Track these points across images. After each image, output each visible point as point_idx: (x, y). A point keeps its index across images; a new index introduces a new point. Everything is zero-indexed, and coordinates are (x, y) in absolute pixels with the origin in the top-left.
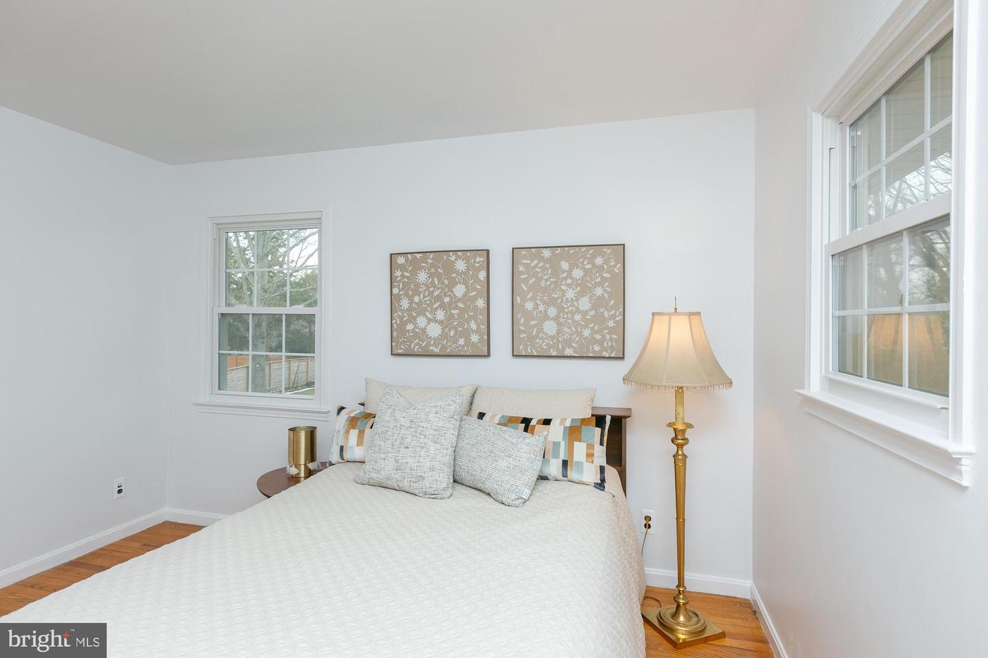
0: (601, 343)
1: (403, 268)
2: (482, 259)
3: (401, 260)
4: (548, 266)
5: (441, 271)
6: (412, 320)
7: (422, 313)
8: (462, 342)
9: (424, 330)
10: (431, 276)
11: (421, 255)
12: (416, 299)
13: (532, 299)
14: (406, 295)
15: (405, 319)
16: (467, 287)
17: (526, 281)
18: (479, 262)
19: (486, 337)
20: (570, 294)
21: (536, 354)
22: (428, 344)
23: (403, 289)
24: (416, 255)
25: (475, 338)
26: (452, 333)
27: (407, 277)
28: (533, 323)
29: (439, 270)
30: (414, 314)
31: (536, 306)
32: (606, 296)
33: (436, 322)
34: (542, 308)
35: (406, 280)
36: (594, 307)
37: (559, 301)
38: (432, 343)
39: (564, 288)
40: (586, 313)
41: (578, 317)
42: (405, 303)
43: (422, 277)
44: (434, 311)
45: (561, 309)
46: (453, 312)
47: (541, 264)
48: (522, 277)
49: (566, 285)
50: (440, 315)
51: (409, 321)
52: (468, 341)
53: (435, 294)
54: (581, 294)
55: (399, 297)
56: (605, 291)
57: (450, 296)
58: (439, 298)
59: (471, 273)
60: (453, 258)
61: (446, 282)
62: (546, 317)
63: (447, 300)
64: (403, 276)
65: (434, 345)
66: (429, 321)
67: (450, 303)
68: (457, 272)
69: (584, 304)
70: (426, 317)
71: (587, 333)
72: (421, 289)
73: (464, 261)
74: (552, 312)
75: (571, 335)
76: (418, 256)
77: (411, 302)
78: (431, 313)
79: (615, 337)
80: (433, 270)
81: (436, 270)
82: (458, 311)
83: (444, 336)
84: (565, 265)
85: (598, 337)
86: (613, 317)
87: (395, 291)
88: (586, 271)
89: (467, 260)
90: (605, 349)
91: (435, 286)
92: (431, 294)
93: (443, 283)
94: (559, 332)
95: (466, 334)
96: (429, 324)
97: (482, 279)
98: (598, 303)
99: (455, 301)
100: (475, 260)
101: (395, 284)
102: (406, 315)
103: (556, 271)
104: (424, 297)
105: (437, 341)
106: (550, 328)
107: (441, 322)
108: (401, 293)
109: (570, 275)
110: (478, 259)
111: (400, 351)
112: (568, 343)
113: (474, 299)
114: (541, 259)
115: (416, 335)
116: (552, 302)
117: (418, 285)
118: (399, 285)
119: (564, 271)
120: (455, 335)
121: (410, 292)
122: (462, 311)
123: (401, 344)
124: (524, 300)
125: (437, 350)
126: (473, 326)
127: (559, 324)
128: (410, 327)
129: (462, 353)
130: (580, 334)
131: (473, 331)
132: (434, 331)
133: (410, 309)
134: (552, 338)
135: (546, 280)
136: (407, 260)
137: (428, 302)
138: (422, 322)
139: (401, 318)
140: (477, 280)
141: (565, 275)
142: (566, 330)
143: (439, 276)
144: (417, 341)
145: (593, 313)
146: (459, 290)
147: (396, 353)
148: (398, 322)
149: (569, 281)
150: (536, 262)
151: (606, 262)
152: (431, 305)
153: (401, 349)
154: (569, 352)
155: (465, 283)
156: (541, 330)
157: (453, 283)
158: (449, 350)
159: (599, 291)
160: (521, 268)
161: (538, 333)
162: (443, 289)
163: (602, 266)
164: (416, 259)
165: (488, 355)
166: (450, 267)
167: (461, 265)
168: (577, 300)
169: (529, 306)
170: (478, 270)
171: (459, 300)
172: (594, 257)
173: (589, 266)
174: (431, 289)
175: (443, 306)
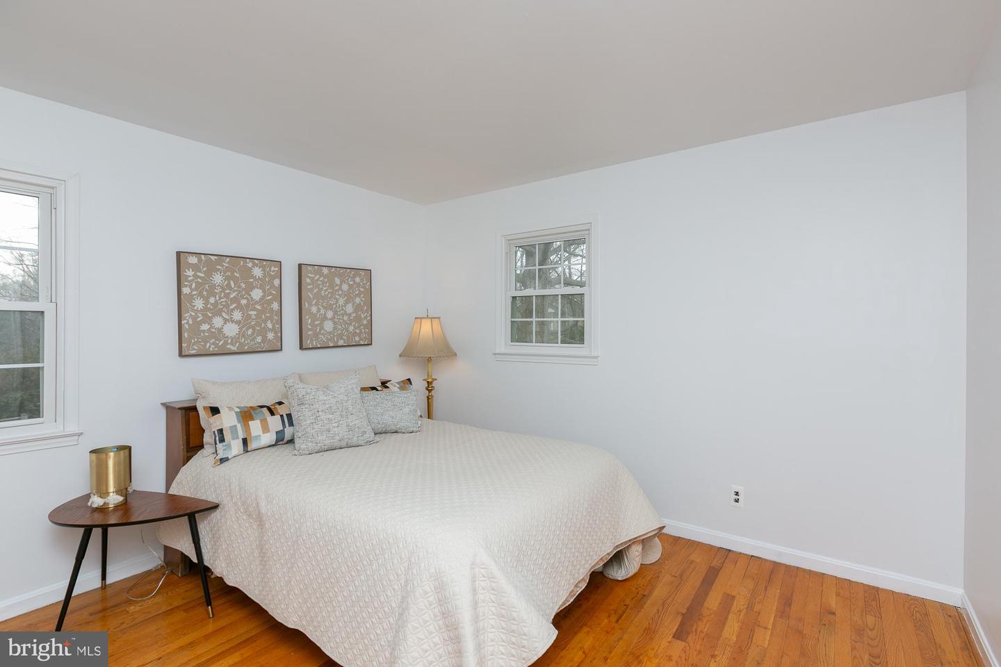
0: (359, 335)
1: (195, 268)
2: (277, 269)
3: (193, 260)
4: (326, 280)
5: (238, 276)
6: (208, 320)
7: (219, 313)
8: (259, 339)
9: (220, 330)
10: (227, 278)
11: (216, 257)
12: (212, 300)
13: (316, 304)
14: (200, 295)
15: (198, 320)
16: (264, 291)
17: (311, 290)
18: (274, 271)
19: (279, 335)
20: (341, 301)
21: (319, 346)
22: (226, 343)
23: (196, 289)
24: (211, 256)
25: (270, 336)
26: (250, 332)
27: (200, 278)
28: (317, 323)
29: (236, 274)
30: (210, 315)
31: (319, 310)
32: (362, 303)
33: (233, 322)
34: (322, 311)
35: (199, 280)
36: (356, 311)
37: (334, 306)
38: (229, 341)
39: (337, 297)
40: (350, 315)
41: (346, 318)
42: (199, 304)
43: (218, 279)
44: (231, 312)
45: (335, 313)
46: (251, 313)
47: (321, 279)
48: (309, 287)
49: (339, 295)
50: (237, 315)
51: (203, 322)
52: (265, 339)
53: (232, 296)
54: (347, 302)
55: (191, 297)
56: (361, 300)
57: (247, 298)
58: (235, 300)
59: (267, 279)
60: (250, 265)
61: (243, 285)
62: (325, 318)
63: (244, 302)
64: (195, 276)
65: (232, 344)
66: (226, 321)
67: (247, 305)
68: (254, 277)
69: (349, 308)
70: (223, 317)
71: (351, 328)
72: (216, 291)
73: (261, 269)
74: (330, 314)
75: (342, 330)
76: (213, 258)
77: (206, 303)
78: (227, 314)
79: (367, 331)
80: (228, 274)
81: (232, 273)
82: (255, 313)
83: (241, 334)
84: (337, 281)
85: (358, 331)
86: (366, 317)
87: (186, 290)
88: (349, 285)
89: (263, 268)
90: (361, 339)
91: (230, 288)
92: (227, 296)
93: (239, 287)
94: (335, 328)
95: (263, 333)
96: (226, 324)
97: (277, 286)
98: (358, 308)
99: (251, 304)
100: (270, 268)
101: (186, 283)
102: (200, 315)
103: (332, 285)
104: (220, 298)
105: (234, 340)
106: (328, 326)
107: (238, 322)
108: (194, 293)
109: (340, 289)
110: (273, 269)
111: (193, 352)
112: (340, 336)
113: (270, 302)
114: (321, 275)
115: (212, 335)
116: (330, 307)
117: (213, 287)
118: (191, 285)
119: (337, 285)
120: (253, 333)
121: (205, 293)
122: (260, 313)
123: (193, 345)
124: (310, 305)
125: (234, 348)
126: (270, 325)
127: (335, 323)
128: (205, 327)
129: (259, 349)
130: (347, 330)
131: (270, 330)
132: (231, 330)
133: (205, 309)
134: (330, 333)
135: (326, 290)
136: (200, 260)
137: (224, 303)
138: (218, 322)
139: (194, 319)
140: (273, 286)
141: (337, 288)
142: (340, 327)
143: (236, 280)
144: (213, 340)
145: (354, 315)
146: (257, 294)
147: (187, 353)
148: (191, 322)
149: (340, 292)
150: (318, 277)
151: (362, 280)
152: (227, 306)
153: (194, 349)
154: (341, 343)
155: (262, 287)
156: (322, 328)
157: (250, 288)
158: (246, 348)
159: (358, 300)
160: (308, 280)
161: (320, 330)
162: (240, 292)
163: (359, 284)
164: (212, 261)
165: (281, 350)
166: (247, 273)
167: (257, 272)
168: (345, 306)
169: (314, 309)
170: (273, 278)
171: (257, 303)
172: (354, 276)
173: (351, 283)
174: (227, 291)
175: (240, 307)
